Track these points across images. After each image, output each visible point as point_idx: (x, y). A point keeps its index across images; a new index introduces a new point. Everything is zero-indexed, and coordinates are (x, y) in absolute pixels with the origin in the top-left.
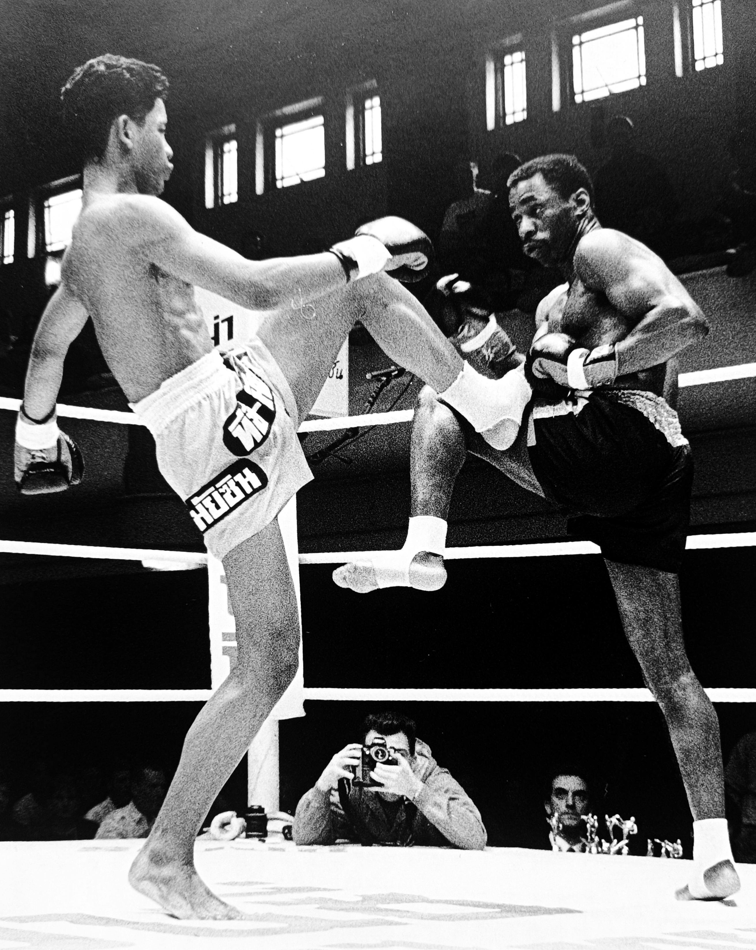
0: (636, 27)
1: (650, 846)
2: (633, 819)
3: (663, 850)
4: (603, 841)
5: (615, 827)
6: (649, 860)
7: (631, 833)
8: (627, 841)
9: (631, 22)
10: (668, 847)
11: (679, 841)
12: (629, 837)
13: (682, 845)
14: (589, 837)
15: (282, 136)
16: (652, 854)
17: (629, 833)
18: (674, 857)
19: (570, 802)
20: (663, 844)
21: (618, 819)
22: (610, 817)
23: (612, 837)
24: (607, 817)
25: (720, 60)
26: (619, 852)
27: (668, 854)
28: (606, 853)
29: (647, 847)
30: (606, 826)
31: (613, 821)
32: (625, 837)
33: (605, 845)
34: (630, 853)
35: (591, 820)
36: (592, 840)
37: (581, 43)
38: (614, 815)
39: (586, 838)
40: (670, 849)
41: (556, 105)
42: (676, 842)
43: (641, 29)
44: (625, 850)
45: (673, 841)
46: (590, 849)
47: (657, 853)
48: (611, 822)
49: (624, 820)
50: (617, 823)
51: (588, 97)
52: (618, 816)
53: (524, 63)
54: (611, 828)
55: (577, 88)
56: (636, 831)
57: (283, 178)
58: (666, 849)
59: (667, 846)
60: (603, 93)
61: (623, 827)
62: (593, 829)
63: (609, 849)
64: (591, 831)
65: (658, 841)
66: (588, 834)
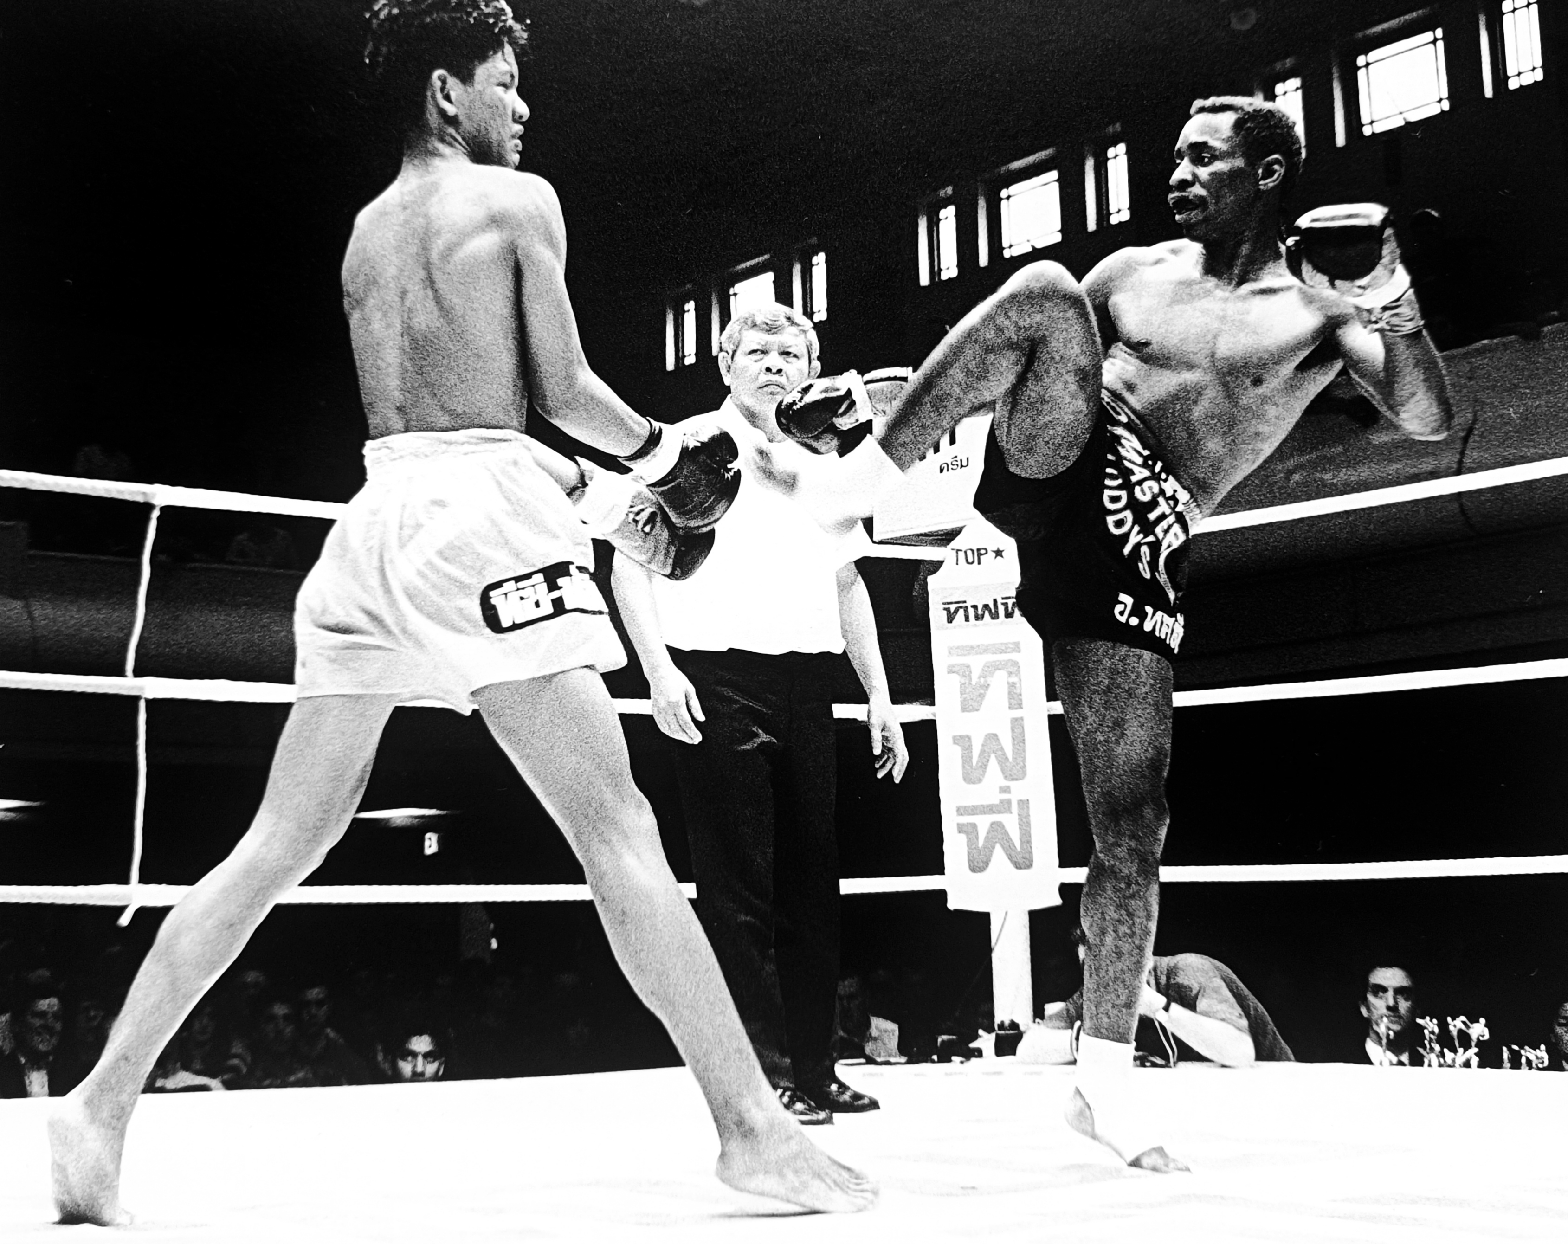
0: (1434, 42)
1: (1506, 1054)
2: (1482, 1021)
3: (1523, 1060)
4: (1446, 1051)
5: (1460, 1031)
6: (1506, 1074)
7: (1481, 1038)
8: (1476, 1050)
9: (1428, 36)
10: (1528, 1055)
11: (1543, 1047)
12: (1480, 1043)
13: (1547, 1051)
14: (1428, 1046)
15: (1008, 197)
16: (1509, 1065)
17: (1478, 1039)
18: (1539, 1069)
19: (1391, 1002)
20: (1522, 1052)
21: (1464, 1023)
22: (1453, 1019)
23: (1457, 1045)
24: (1449, 1019)
25: (1539, 76)
26: (1467, 1064)
27: (1529, 1063)
28: (1449, 1066)
29: (1502, 1055)
30: (1449, 1032)
31: (1456, 1025)
32: (1473, 1044)
33: (1449, 1055)
34: (1481, 1065)
35: (1430, 1025)
36: (1432, 1049)
37: (1368, 65)
38: (1458, 1017)
39: (1425, 1048)
40: (1532, 1057)
41: (1340, 140)
42: (1539, 1048)
43: (1440, 44)
44: (1475, 1061)
45: (1535, 1047)
46: (1430, 1061)
47: (1516, 1064)
48: (1455, 1026)
49: (1472, 1023)
50: (1463, 1027)
51: (1379, 128)
52: (1463, 1018)
53: (1300, 92)
54: (1455, 1033)
55: (1365, 119)
56: (1487, 1037)
57: (1011, 246)
58: (1527, 1058)
59: (1528, 1053)
60: (1397, 122)
61: (1470, 1031)
62: (1432, 1036)
63: (1454, 1060)
64: (1430, 1038)
65: (1515, 1047)
66: (1426, 1042)
